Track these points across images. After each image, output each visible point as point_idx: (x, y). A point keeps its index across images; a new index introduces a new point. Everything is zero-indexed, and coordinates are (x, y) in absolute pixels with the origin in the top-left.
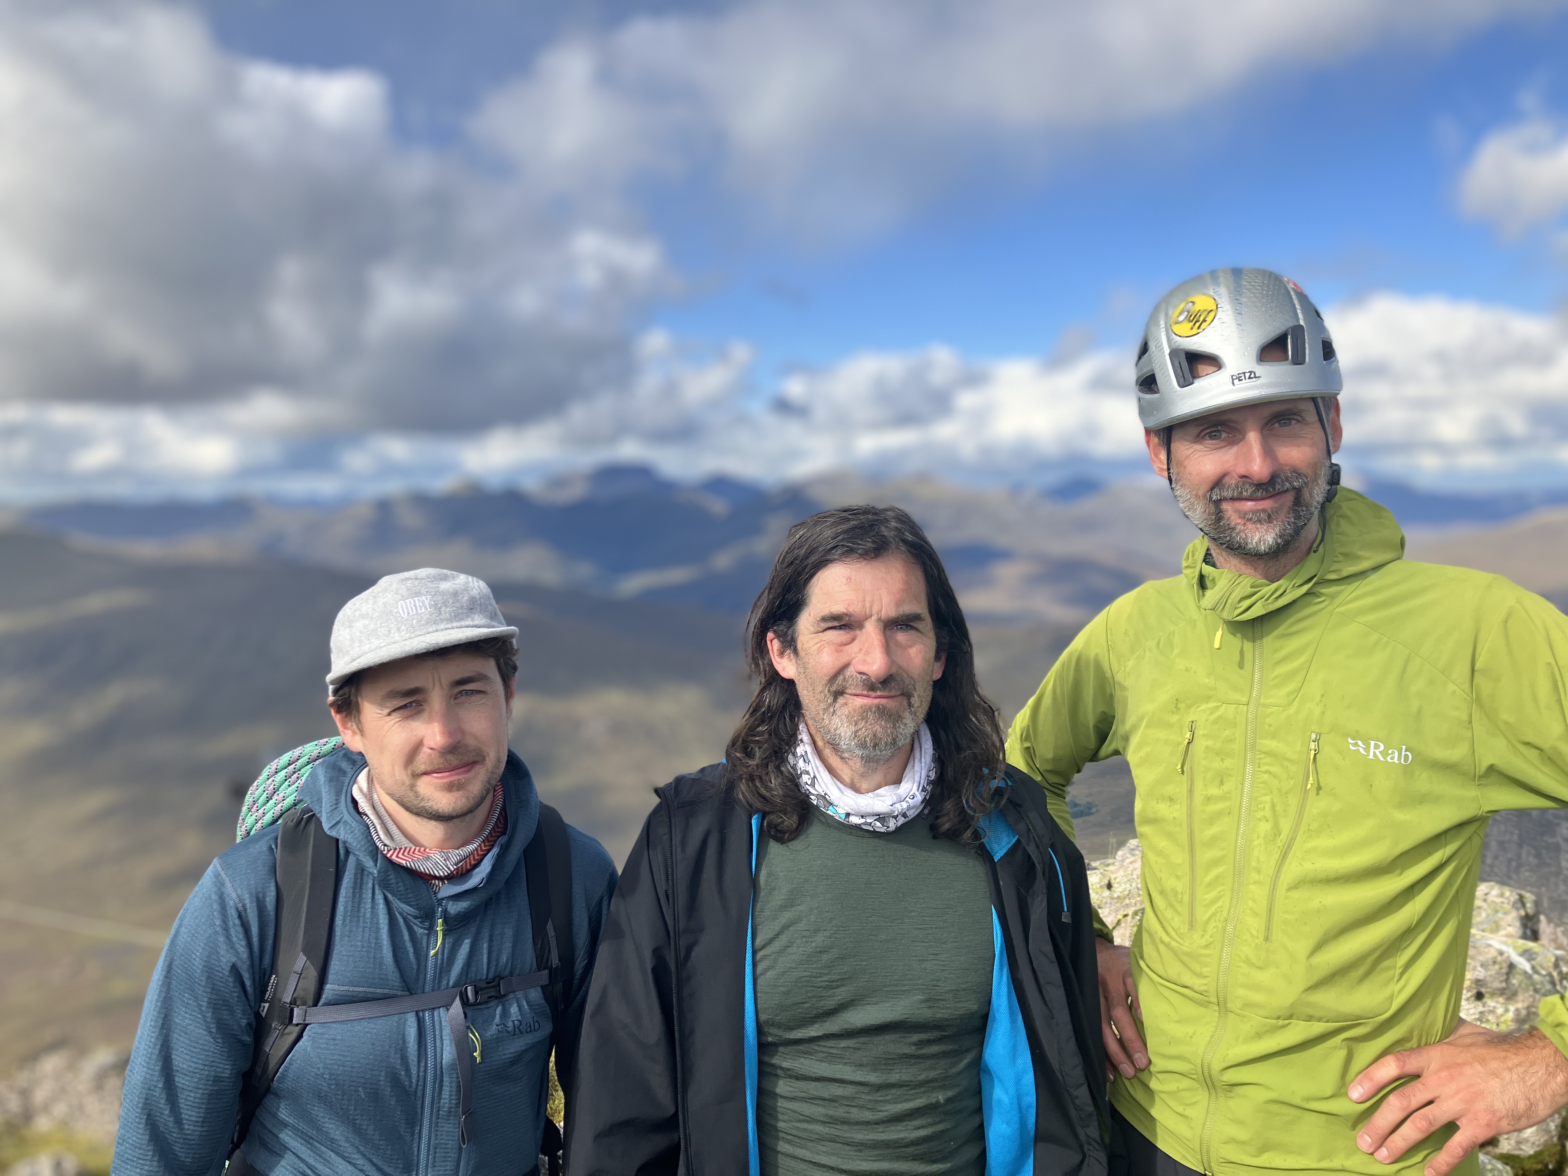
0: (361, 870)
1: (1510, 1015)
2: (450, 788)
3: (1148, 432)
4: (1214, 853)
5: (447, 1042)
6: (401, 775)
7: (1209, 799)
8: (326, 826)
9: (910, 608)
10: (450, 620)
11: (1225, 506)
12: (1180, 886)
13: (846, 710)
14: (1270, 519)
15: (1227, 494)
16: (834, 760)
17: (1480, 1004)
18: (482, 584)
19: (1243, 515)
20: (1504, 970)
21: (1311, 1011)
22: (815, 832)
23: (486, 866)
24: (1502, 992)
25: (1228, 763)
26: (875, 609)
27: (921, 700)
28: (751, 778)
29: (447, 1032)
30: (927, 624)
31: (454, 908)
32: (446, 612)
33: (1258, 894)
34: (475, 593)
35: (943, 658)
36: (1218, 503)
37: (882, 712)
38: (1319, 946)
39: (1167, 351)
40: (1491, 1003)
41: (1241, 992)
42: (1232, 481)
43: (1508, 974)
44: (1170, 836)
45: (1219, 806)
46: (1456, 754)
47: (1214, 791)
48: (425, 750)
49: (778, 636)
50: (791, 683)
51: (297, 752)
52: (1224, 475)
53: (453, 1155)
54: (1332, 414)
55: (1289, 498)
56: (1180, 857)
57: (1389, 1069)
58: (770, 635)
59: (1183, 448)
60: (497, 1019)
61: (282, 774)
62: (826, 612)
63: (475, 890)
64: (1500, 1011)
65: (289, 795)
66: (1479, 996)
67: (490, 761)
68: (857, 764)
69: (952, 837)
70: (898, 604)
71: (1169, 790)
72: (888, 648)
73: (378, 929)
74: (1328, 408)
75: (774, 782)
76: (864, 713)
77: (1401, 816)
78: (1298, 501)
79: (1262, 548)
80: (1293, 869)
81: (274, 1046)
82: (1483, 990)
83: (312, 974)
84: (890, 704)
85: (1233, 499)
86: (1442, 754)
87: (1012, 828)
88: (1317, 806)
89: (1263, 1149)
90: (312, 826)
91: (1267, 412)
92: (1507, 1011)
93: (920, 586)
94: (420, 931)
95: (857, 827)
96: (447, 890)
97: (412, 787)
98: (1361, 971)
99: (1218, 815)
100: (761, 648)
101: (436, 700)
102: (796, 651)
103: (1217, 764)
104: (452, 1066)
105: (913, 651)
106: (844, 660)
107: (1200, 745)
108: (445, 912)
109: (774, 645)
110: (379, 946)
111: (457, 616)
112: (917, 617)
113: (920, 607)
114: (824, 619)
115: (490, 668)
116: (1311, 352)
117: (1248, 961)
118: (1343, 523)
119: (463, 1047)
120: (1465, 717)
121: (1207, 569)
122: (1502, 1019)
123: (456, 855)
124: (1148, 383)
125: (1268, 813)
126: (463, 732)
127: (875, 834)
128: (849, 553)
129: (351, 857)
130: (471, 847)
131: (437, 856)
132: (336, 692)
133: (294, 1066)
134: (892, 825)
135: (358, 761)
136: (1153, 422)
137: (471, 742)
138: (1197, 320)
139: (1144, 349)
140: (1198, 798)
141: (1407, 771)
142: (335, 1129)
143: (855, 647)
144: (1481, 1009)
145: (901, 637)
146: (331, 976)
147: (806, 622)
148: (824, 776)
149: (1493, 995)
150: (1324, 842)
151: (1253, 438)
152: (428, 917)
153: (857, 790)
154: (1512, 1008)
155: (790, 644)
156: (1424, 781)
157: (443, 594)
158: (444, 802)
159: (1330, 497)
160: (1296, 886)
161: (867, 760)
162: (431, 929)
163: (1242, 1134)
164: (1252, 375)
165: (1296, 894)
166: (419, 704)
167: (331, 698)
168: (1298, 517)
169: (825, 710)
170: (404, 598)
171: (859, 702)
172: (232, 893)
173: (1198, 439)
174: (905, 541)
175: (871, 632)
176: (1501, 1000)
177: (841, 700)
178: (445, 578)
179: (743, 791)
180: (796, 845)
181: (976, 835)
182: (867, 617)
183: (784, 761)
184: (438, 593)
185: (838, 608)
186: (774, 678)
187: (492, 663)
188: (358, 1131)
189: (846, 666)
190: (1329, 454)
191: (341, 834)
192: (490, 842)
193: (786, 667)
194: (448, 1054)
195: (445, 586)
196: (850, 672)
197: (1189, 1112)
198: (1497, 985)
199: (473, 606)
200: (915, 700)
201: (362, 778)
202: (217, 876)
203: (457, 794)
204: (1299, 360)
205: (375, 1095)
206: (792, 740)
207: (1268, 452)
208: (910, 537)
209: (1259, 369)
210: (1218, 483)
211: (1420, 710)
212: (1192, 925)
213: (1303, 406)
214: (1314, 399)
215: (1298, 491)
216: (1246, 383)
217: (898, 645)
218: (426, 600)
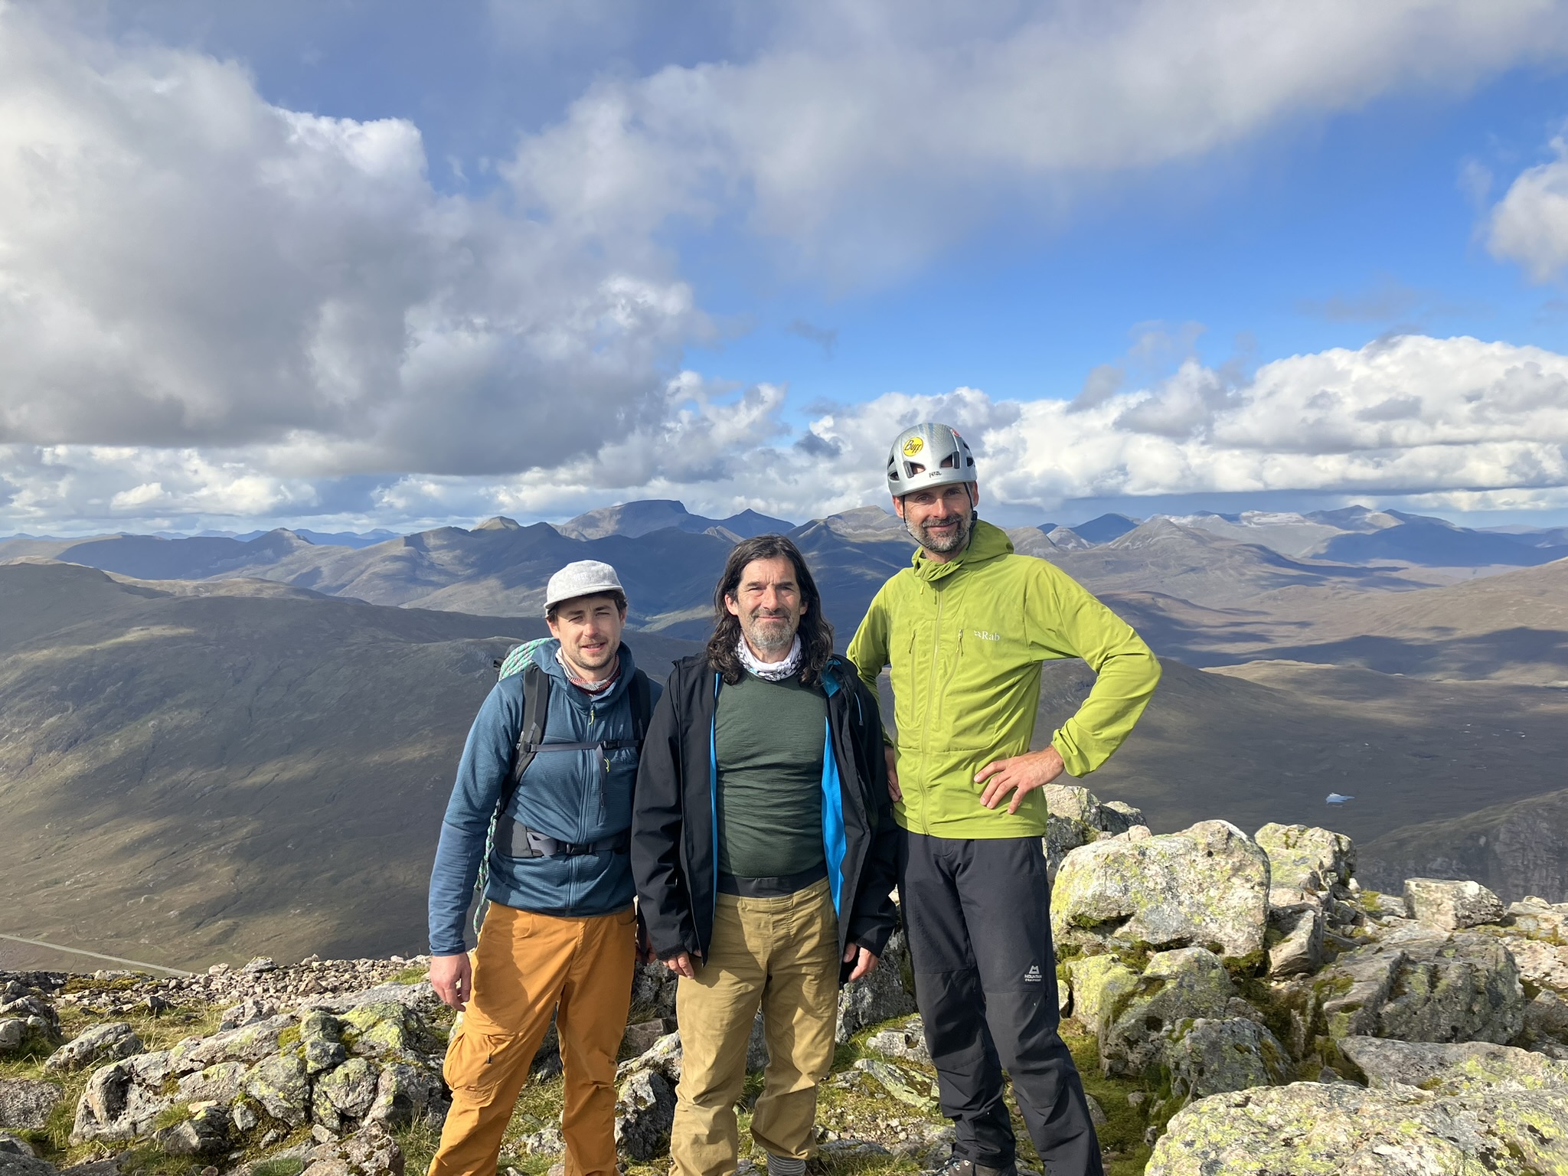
0: (559, 688)
1: (1229, 866)
2: (593, 655)
3: (894, 497)
4: (922, 687)
5: (595, 762)
6: (574, 647)
7: (920, 663)
8: (544, 671)
9: (786, 580)
10: (594, 583)
11: (929, 530)
12: (908, 703)
13: (759, 624)
14: (947, 535)
15: (930, 524)
16: (755, 650)
17: (1210, 859)
18: (611, 567)
19: (936, 533)
20: (1225, 837)
21: (956, 746)
22: (747, 683)
23: (612, 687)
24: (1224, 851)
25: (928, 646)
26: (771, 580)
27: (794, 620)
28: (717, 659)
29: (595, 758)
30: (796, 587)
31: (598, 706)
32: (593, 580)
33: (936, 700)
34: (606, 571)
35: (806, 603)
36: (926, 528)
37: (775, 625)
38: (958, 718)
39: (902, 462)
40: (1217, 858)
41: (931, 743)
42: (931, 518)
43: (1227, 839)
44: (904, 682)
45: (924, 665)
46: (1019, 635)
47: (922, 659)
48: (584, 636)
49: (730, 596)
50: (736, 616)
51: (528, 644)
52: (928, 516)
53: (597, 812)
54: (974, 489)
55: (956, 525)
56: (909, 691)
57: (990, 768)
58: (726, 596)
59: (909, 504)
60: (616, 756)
61: (520, 655)
62: (749, 582)
63: (607, 697)
64: (1223, 863)
65: (525, 663)
66: (1210, 854)
67: (610, 643)
68: (765, 652)
69: (807, 686)
70: (781, 578)
71: (904, 662)
72: (777, 597)
73: (566, 714)
74: (971, 487)
75: (728, 659)
76: (767, 626)
77: (994, 662)
78: (959, 527)
79: (945, 548)
80: (950, 688)
81: (521, 763)
82: (1212, 850)
83: (539, 731)
84: (779, 621)
85: (931, 527)
86: (1012, 635)
87: (837, 681)
88: (961, 661)
89: (945, 814)
90: (538, 672)
91: (945, 489)
92: (1227, 863)
93: (792, 571)
94: (583, 716)
95: (763, 678)
96: (595, 698)
97: (579, 652)
98: (978, 729)
99: (923, 670)
100: (723, 603)
101: (588, 615)
102: (737, 601)
103: (924, 648)
104: (597, 772)
105: (788, 598)
106: (758, 602)
107: (917, 639)
108: (594, 708)
109: (728, 600)
110: (566, 721)
111: (597, 581)
112: (790, 584)
113: (793, 579)
114: (749, 585)
115: (612, 604)
116: (962, 462)
117: (933, 730)
118: (979, 537)
119: (602, 765)
120: (1021, 619)
121: (920, 559)
122: (1225, 869)
123: (599, 683)
124: (894, 475)
125: (942, 666)
126: (599, 629)
127: (771, 682)
128: (760, 556)
129: (555, 685)
130: (605, 681)
131: (590, 683)
132: (549, 612)
133: (531, 771)
134: (778, 677)
135: (557, 643)
136: (896, 493)
137: (602, 634)
138: (914, 448)
139: (892, 460)
140: (916, 663)
141: (997, 643)
142: (547, 797)
143: (763, 597)
144: (1211, 862)
145: (784, 592)
146: (546, 733)
147: (742, 587)
148: (749, 654)
149: (1218, 853)
150: (964, 676)
151: (939, 501)
152: (587, 709)
153: (763, 661)
154: (1230, 862)
155: (735, 598)
156: (1005, 648)
157: (592, 572)
158: (591, 661)
159: (973, 526)
160: (951, 694)
161: (771, 649)
162: (589, 715)
163: (935, 809)
164: (938, 473)
165: (949, 697)
166: (581, 617)
167: (547, 616)
168: (959, 534)
169: (751, 625)
170: (576, 573)
171: (765, 620)
172: (505, 699)
173: (916, 501)
174: (784, 550)
175: (770, 589)
176: (1224, 856)
177: (757, 620)
178: (595, 565)
179: (713, 663)
180: (737, 687)
181: (819, 683)
182: (768, 584)
183: (733, 650)
184: (590, 571)
185: (755, 580)
186: (728, 615)
187: (613, 602)
188: (557, 797)
189: (760, 605)
190: (972, 508)
191: (551, 672)
192: (612, 681)
193: (734, 610)
194: (595, 767)
195: (593, 568)
196: (761, 608)
197: (917, 807)
198: (1220, 846)
199: (604, 578)
200: (791, 620)
201: (559, 650)
202: (499, 690)
203: (596, 658)
204: (957, 467)
205: (565, 782)
206: (737, 640)
207: (945, 506)
208: (787, 549)
209: (941, 471)
210: (925, 519)
211: (1004, 617)
212: (912, 719)
213: (960, 486)
214: (965, 483)
215: (959, 523)
216: (935, 477)
217: (782, 596)
218: (585, 574)
